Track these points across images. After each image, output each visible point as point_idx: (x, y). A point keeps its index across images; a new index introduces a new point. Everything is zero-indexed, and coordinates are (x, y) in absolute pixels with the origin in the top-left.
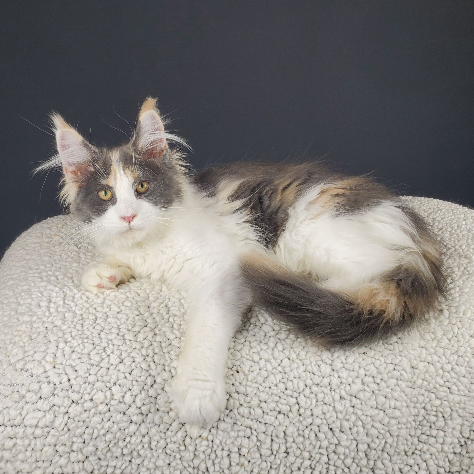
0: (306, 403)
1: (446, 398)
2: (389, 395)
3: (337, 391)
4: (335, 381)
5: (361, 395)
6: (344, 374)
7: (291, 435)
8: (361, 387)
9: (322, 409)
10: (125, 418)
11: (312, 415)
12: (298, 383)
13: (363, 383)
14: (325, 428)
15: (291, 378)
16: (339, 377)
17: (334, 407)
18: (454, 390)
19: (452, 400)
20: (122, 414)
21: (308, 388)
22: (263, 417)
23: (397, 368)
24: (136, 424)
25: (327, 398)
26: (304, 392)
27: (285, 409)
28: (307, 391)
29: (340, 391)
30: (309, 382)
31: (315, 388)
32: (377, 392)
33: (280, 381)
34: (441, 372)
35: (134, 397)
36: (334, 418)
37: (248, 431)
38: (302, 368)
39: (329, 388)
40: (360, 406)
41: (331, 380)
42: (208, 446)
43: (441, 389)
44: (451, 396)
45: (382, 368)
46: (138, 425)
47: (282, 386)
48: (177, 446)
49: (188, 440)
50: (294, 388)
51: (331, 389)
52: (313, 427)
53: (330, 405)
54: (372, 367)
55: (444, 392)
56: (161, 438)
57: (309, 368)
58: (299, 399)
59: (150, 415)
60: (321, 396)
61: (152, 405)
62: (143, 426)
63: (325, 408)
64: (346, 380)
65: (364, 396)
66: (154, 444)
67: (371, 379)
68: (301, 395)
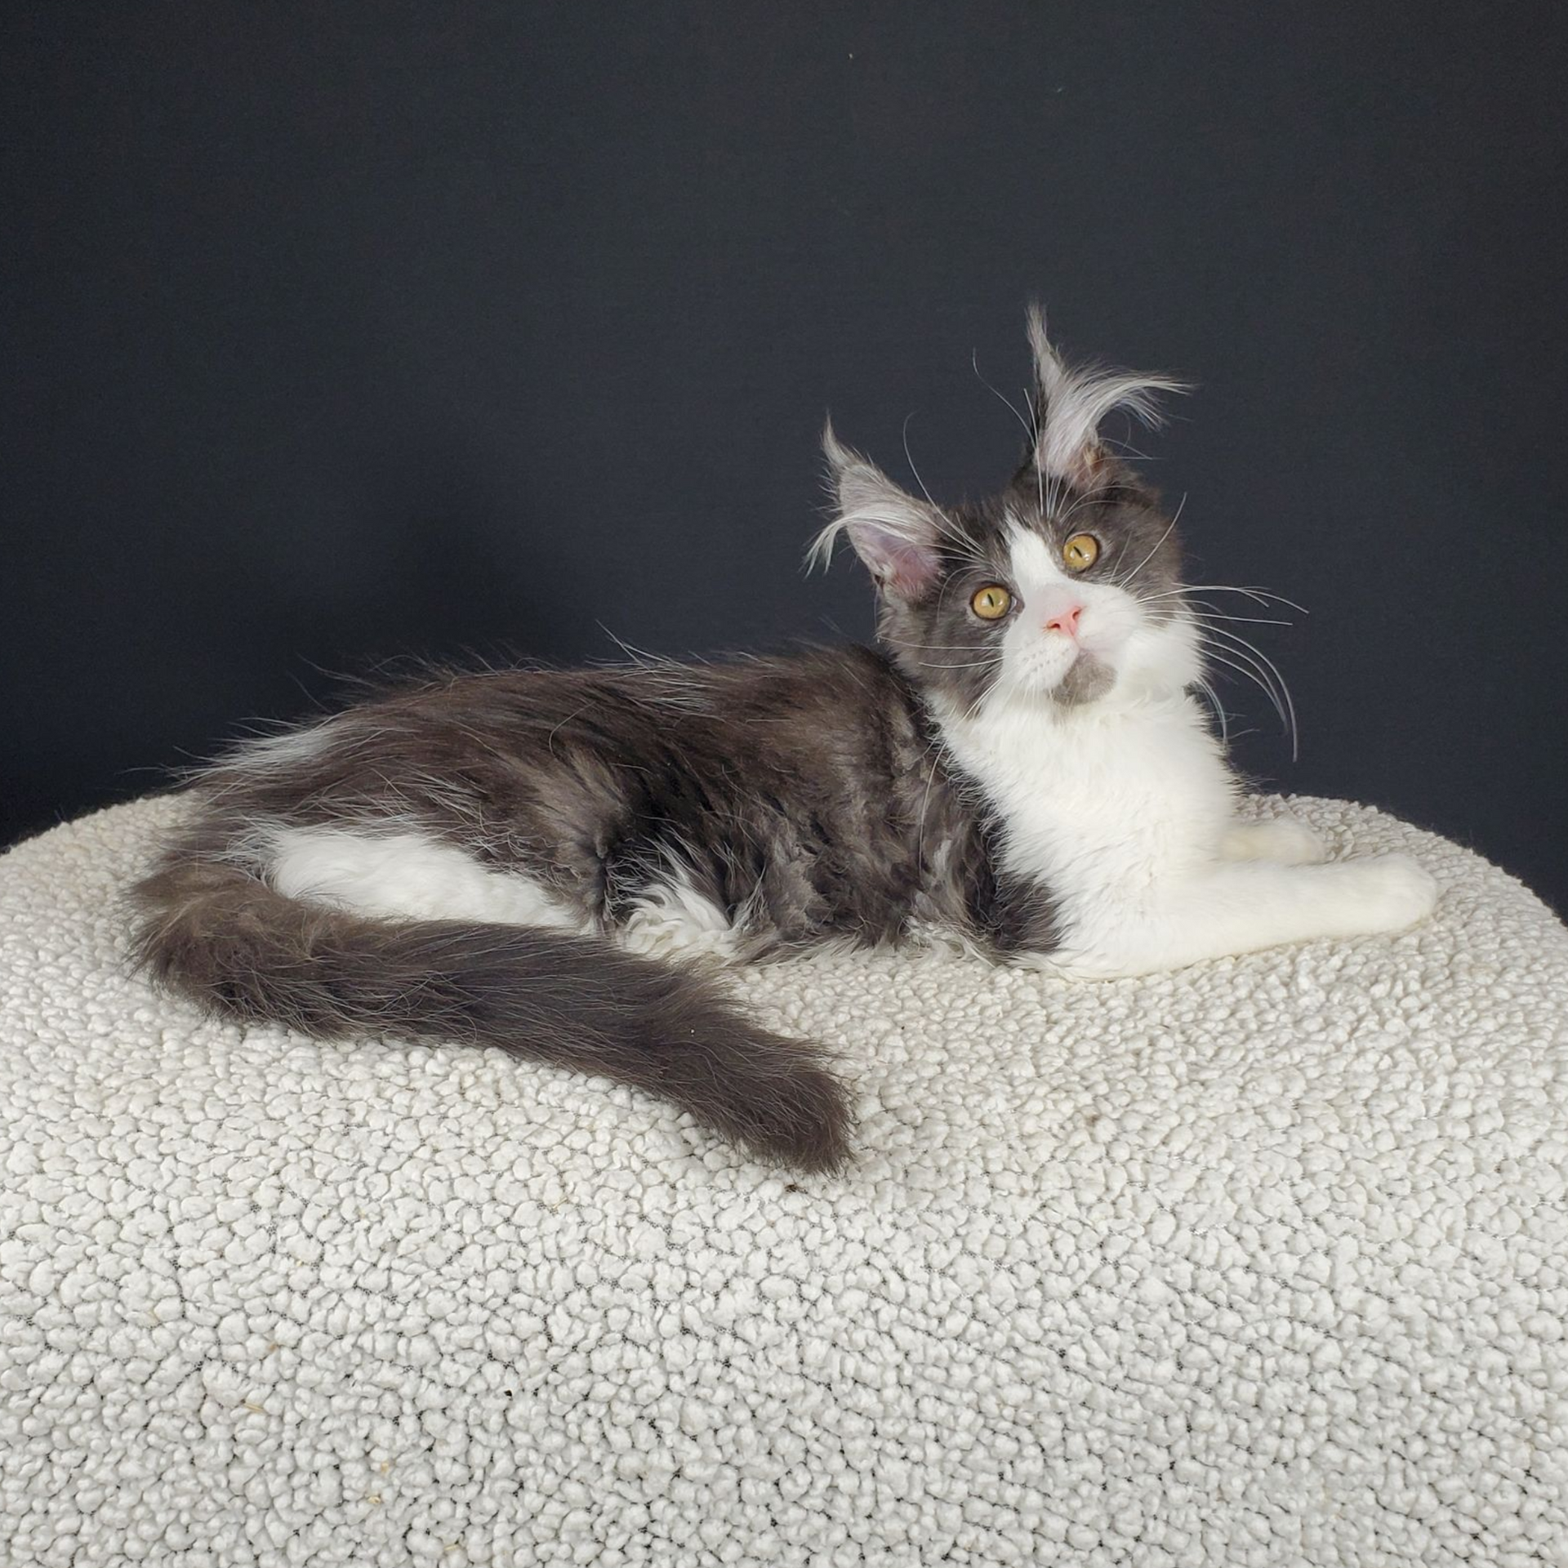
0: (570, 1332)
1: (1045, 1383)
2: (843, 1339)
3: (674, 1308)
4: (668, 1279)
5: (748, 1329)
6: (701, 1260)
7: (521, 1424)
8: (754, 1305)
9: (621, 1359)
10: (31, 1334)
11: (590, 1371)
12: (550, 1276)
13: (762, 1296)
14: (627, 1414)
15: (535, 1258)
16: (684, 1266)
17: (662, 1356)
18: (1076, 1359)
19: (1064, 1391)
20: (22, 1322)
21: (583, 1292)
22: (437, 1366)
23: (879, 1261)
24: (60, 1352)
25: (636, 1322)
26: (568, 1302)
27: (504, 1345)
28: (578, 1298)
29: (682, 1309)
30: (586, 1273)
31: (601, 1292)
32: (803, 1326)
33: (499, 1266)
34: (1035, 1295)
35: (59, 1276)
36: (657, 1388)
37: (388, 1398)
38: (574, 1233)
39: (648, 1294)
40: (744, 1363)
41: (655, 1273)
42: (265, 1430)
43: (1032, 1350)
44: (1063, 1379)
45: (827, 1256)
46: (67, 1356)
47: (500, 1279)
48: (179, 1423)
49: (208, 1409)
50: (536, 1288)
51: (655, 1301)
52: (591, 1407)
53: (647, 1348)
54: (793, 1252)
55: (1038, 1358)
56: (133, 1399)
57: (595, 1233)
58: (550, 1320)
59: (99, 1333)
60: (618, 1317)
61: (105, 1305)
62: (79, 1360)
63: (630, 1353)
64: (703, 1277)
65: (758, 1334)
66: (109, 1411)
67: (789, 1286)
68: (559, 1309)
